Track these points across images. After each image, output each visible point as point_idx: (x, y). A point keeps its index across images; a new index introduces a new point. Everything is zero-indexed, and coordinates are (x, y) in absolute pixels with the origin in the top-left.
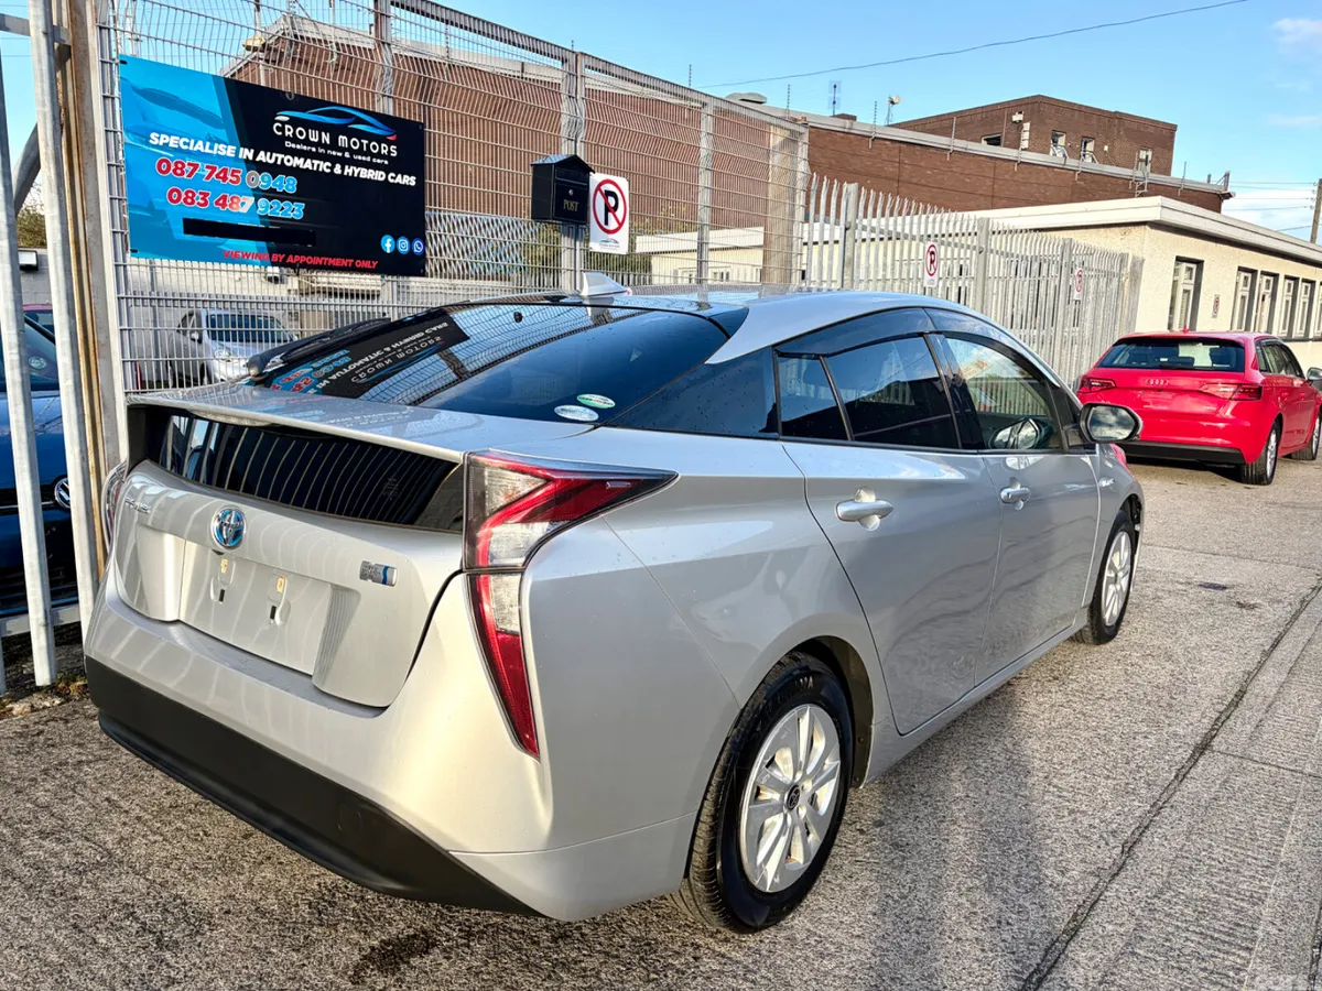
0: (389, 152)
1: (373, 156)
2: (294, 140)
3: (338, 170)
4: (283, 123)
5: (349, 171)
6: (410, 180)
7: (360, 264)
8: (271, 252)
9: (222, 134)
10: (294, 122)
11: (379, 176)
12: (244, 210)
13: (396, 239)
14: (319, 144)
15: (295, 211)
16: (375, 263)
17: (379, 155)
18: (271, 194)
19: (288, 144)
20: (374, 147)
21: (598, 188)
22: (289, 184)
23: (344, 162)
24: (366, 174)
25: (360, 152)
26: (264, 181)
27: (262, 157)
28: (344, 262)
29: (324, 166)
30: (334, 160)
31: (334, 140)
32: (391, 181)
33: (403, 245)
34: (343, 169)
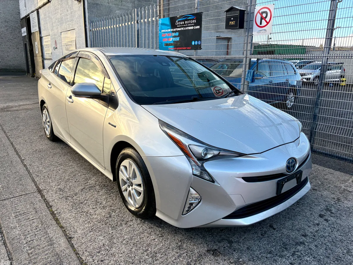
0: (194, 22)
1: (191, 24)
2: (179, 25)
3: (185, 29)
4: (177, 22)
5: (187, 28)
6: (198, 27)
7: (188, 48)
8: (174, 47)
9: (169, 27)
10: (178, 22)
11: (192, 28)
12: (171, 40)
13: (195, 42)
14: (182, 24)
15: (178, 39)
16: (190, 48)
17: (192, 23)
18: (175, 37)
19: (178, 26)
20: (191, 21)
21: (259, 12)
22: (177, 34)
23: (186, 27)
24: (190, 28)
25: (189, 24)
26: (174, 34)
27: (174, 30)
28: (185, 48)
29: (182, 29)
30: (184, 27)
31: (184, 23)
32: (194, 28)
33: (196, 43)
34: (186, 28)
